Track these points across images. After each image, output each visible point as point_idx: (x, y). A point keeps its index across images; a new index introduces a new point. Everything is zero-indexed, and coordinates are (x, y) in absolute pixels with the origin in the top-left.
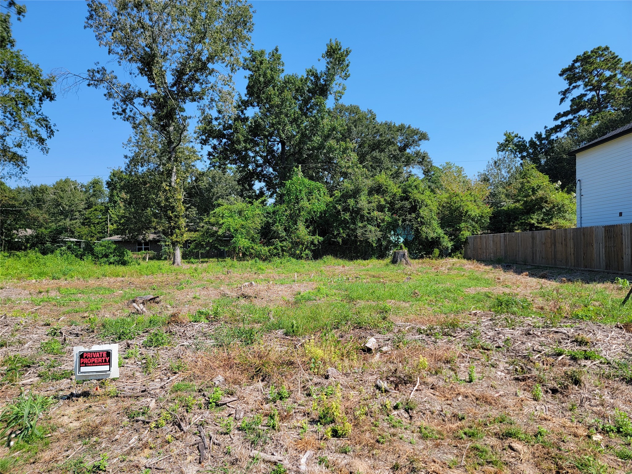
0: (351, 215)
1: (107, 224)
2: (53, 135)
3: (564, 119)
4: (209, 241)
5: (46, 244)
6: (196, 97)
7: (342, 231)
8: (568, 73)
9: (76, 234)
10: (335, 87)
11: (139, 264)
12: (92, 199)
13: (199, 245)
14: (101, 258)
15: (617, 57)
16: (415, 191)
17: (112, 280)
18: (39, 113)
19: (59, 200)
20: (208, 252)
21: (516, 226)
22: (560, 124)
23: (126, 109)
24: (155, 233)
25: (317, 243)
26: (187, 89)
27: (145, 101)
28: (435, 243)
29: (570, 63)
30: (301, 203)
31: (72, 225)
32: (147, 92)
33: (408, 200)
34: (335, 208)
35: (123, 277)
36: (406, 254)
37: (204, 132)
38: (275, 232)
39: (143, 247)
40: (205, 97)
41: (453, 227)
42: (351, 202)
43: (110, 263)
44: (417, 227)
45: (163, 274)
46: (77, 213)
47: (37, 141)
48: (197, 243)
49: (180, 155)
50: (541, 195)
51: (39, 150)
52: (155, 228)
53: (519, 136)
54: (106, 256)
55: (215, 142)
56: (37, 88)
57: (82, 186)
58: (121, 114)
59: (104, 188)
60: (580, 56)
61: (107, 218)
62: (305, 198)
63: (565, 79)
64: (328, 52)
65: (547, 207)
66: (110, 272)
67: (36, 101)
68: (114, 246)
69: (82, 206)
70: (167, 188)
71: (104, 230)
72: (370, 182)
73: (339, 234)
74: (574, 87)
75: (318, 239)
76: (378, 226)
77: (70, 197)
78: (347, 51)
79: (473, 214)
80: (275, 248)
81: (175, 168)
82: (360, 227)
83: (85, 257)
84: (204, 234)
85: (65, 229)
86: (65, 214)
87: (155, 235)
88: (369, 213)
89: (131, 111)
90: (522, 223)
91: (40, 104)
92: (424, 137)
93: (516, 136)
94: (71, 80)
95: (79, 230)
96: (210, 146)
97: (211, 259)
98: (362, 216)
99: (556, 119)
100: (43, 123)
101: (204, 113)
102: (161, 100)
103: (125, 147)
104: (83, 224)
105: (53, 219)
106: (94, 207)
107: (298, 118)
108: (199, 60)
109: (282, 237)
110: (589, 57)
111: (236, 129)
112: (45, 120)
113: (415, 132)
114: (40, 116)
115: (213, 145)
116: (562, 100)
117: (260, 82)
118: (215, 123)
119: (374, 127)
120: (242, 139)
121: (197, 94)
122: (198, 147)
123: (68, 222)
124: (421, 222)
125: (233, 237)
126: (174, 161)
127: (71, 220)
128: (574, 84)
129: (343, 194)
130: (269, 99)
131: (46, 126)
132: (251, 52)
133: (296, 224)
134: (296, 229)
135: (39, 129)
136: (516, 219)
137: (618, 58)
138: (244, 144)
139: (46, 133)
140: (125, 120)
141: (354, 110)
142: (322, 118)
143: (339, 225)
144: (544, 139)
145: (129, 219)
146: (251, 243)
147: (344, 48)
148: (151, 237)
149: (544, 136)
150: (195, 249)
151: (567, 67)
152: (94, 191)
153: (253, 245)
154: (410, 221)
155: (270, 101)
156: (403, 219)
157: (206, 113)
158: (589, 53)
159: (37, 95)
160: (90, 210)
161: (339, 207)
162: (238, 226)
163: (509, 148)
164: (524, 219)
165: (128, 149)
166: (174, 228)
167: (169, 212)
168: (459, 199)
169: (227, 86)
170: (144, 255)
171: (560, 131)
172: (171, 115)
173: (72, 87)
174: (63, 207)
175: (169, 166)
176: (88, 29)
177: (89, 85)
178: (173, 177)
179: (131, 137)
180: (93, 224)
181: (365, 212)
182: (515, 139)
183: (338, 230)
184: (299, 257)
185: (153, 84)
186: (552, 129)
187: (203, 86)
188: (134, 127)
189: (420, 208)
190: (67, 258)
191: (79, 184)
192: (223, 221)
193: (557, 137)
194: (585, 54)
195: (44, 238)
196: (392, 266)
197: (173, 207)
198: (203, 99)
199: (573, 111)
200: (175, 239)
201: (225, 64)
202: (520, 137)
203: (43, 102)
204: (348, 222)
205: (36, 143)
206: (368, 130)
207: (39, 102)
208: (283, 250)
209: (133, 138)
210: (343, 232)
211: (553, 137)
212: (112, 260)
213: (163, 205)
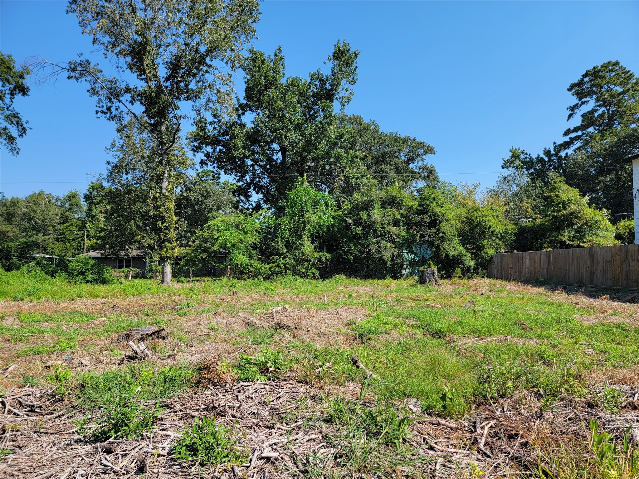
0: (363, 230)
1: (84, 240)
2: (25, 132)
3: (573, 135)
4: (202, 257)
5: (11, 258)
6: (192, 96)
7: (353, 247)
8: (577, 88)
9: (49, 250)
10: (341, 92)
11: (121, 283)
12: (67, 213)
13: (190, 262)
14: (76, 275)
15: (629, 71)
16: (434, 204)
17: (90, 302)
18: (10, 108)
19: (32, 214)
20: (201, 269)
21: (545, 243)
22: (569, 140)
23: (111, 107)
24: (139, 249)
25: (324, 260)
26: (182, 84)
27: (133, 97)
28: (456, 261)
29: (580, 77)
30: (307, 216)
31: (45, 241)
32: (136, 88)
33: (426, 213)
34: (346, 222)
35: (103, 298)
36: (436, 273)
37: (196, 137)
38: (274, 248)
39: (124, 264)
40: (202, 96)
41: (475, 244)
42: (363, 215)
43: (88, 282)
44: (438, 244)
45: (153, 295)
46: (51, 228)
47: (6, 139)
48: (187, 260)
49: (173, 158)
50: (573, 210)
51: (8, 150)
52: (140, 243)
53: (525, 152)
54: (83, 273)
55: (209, 149)
56: (8, 81)
57: (58, 199)
58: (105, 113)
59: (82, 202)
60: (589, 71)
61: (84, 234)
62: (311, 210)
63: (573, 95)
64: (335, 53)
65: (578, 223)
66: (87, 291)
67: (7, 96)
68: (93, 262)
69: (57, 220)
70: (157, 195)
71: (80, 246)
72: (382, 194)
73: (350, 250)
74: (583, 103)
75: (325, 255)
76: (393, 242)
77: (44, 211)
78: (355, 53)
79: (497, 230)
80: (278, 266)
81: (166, 172)
82: (373, 243)
83: (57, 274)
84: (196, 249)
85: (36, 245)
86: (37, 229)
87: (139, 251)
88: (383, 228)
89: (117, 109)
90: (551, 240)
91: (11, 98)
92: (429, 150)
93: (523, 153)
94: (48, 70)
95: (52, 246)
96: (203, 154)
97: (203, 278)
98: (375, 231)
99: (566, 134)
100: (14, 120)
101: (199, 114)
102: (153, 94)
103: (108, 151)
104: (57, 240)
105: (24, 234)
106: (70, 223)
107: (302, 124)
108: (197, 51)
109: (283, 253)
110: (600, 71)
111: (234, 134)
112: (16, 116)
113: (421, 145)
114: (10, 112)
115: (206, 152)
116: (570, 116)
117: (260, 84)
118: (209, 128)
119: (381, 138)
120: (240, 144)
121: (193, 91)
122: (190, 154)
123: (40, 238)
124: (442, 237)
125: (229, 253)
126: (166, 164)
127: (43, 236)
128: (583, 100)
129: (353, 206)
130: (271, 102)
131: (18, 123)
132: (251, 51)
133: (300, 239)
134: (300, 244)
135: (9, 126)
136: (544, 236)
137: (631, 72)
138: (242, 151)
139: (17, 131)
140: (109, 120)
141: (357, 121)
142: (329, 124)
143: (350, 240)
144: (553, 155)
145: (110, 232)
146: (249, 260)
147: (352, 50)
148: (134, 253)
149: (552, 152)
150: (186, 266)
151: (576, 82)
152: (70, 205)
153: (252, 262)
154: (430, 236)
155: (272, 104)
156: (421, 234)
157: (202, 114)
158: (599, 68)
159: (8, 88)
160: (65, 225)
161: (350, 221)
162: (236, 240)
163: (515, 165)
164: (554, 236)
165: (111, 153)
166: (164, 241)
167: (159, 223)
168: (480, 214)
169: (226, 85)
170: (126, 273)
171: (568, 148)
172: (163, 112)
173: (48, 78)
174: (36, 222)
175: (160, 170)
176: (70, 13)
177: (69, 78)
178: (164, 183)
179: (115, 141)
180: (68, 240)
181: (378, 226)
182: (522, 155)
183: (349, 246)
184: (305, 276)
185: (143, 77)
186: (561, 145)
187: (200, 84)
188: (118, 131)
189: (440, 223)
190: (36, 275)
191: (54, 197)
192: (219, 234)
193: (567, 154)
194: (594, 68)
195: (11, 252)
196: (419, 287)
197: (164, 217)
198: (199, 98)
199: (583, 127)
200: (165, 255)
201: (225, 61)
202: (526, 154)
203: (15, 96)
204: (360, 238)
205: (4, 142)
206: (374, 140)
207: (10, 96)
208: (286, 269)
209: (117, 142)
210: (355, 249)
211: (563, 154)
212: (89, 278)
213: (151, 214)
